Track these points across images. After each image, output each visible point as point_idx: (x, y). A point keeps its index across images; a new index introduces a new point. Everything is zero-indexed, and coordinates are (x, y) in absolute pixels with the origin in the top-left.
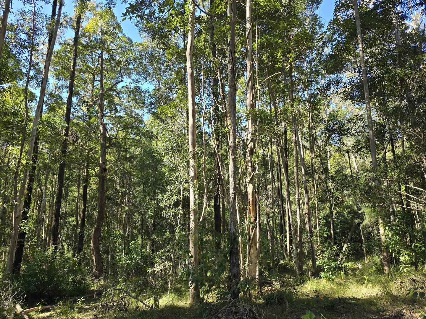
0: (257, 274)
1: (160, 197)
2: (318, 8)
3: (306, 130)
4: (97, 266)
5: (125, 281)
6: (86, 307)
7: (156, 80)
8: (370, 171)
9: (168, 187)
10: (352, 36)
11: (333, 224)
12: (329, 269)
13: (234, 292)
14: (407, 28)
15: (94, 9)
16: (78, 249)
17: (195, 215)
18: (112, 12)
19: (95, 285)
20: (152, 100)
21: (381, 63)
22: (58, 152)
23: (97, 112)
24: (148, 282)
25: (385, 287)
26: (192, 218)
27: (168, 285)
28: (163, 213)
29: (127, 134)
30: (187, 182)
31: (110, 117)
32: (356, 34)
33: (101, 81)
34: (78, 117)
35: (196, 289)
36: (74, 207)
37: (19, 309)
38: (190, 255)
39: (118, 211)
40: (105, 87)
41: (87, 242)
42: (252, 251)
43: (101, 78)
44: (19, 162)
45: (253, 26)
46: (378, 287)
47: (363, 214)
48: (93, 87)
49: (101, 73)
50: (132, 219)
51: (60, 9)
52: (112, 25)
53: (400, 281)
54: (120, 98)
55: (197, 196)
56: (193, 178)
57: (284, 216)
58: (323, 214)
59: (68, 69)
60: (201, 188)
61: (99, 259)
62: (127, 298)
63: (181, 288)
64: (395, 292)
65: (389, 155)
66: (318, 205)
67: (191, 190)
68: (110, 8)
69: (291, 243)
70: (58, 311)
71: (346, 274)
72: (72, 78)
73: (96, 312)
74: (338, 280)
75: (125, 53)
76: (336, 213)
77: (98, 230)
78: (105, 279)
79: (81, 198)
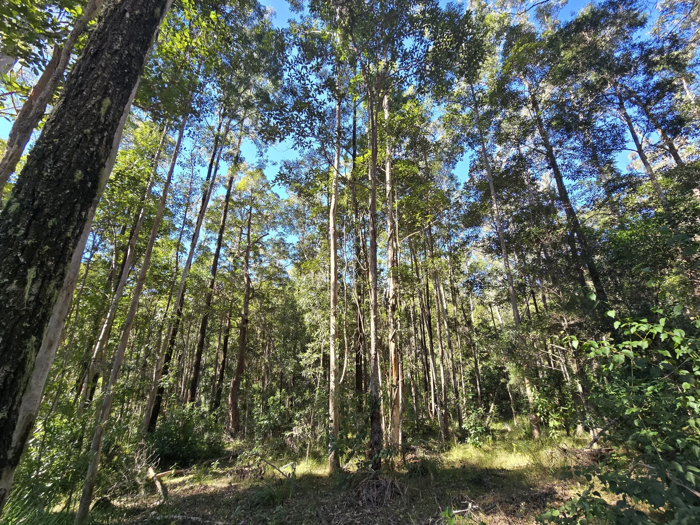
0: (400, 439)
1: (300, 356)
2: (454, 168)
3: (448, 282)
4: (233, 423)
5: (262, 442)
6: (221, 472)
7: (300, 234)
8: (513, 328)
9: (309, 345)
10: (487, 195)
11: (479, 380)
12: (476, 435)
13: (375, 462)
14: (538, 187)
15: (246, 170)
16: (215, 404)
17: (335, 376)
18: (262, 172)
19: (231, 444)
20: (296, 252)
21: (517, 219)
22: (203, 303)
23: (243, 263)
24: (285, 445)
25: (534, 458)
26: (332, 378)
27: (306, 448)
28: (303, 373)
29: (271, 284)
30: (328, 339)
31: (255, 269)
32: (490, 195)
33: (248, 235)
34: (225, 267)
35: (336, 458)
36: (213, 357)
37: (151, 473)
38: (330, 419)
39: (257, 363)
40: (252, 239)
41: (224, 395)
42: (394, 413)
43: (249, 231)
44: (165, 316)
45: (393, 188)
46: (528, 457)
47: (508, 373)
48: (240, 239)
49: (249, 227)
50: (271, 371)
51: (215, 172)
52: (262, 184)
53: (550, 451)
54: (265, 249)
55: (338, 356)
56: (335, 336)
57: (428, 370)
58: (468, 368)
59: (218, 223)
60: (342, 347)
61: (236, 415)
62: (263, 463)
63: (320, 451)
64: (545, 463)
65: (532, 308)
66: (463, 360)
67: (332, 349)
68: (260, 170)
69: (435, 401)
70: (191, 476)
71: (494, 439)
72: (221, 232)
73: (230, 478)
74: (485, 446)
75: (272, 208)
76: (482, 368)
77: (236, 384)
78: (242, 438)
79: (222, 348)
